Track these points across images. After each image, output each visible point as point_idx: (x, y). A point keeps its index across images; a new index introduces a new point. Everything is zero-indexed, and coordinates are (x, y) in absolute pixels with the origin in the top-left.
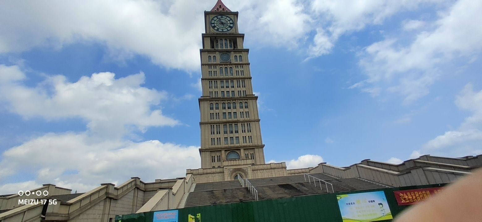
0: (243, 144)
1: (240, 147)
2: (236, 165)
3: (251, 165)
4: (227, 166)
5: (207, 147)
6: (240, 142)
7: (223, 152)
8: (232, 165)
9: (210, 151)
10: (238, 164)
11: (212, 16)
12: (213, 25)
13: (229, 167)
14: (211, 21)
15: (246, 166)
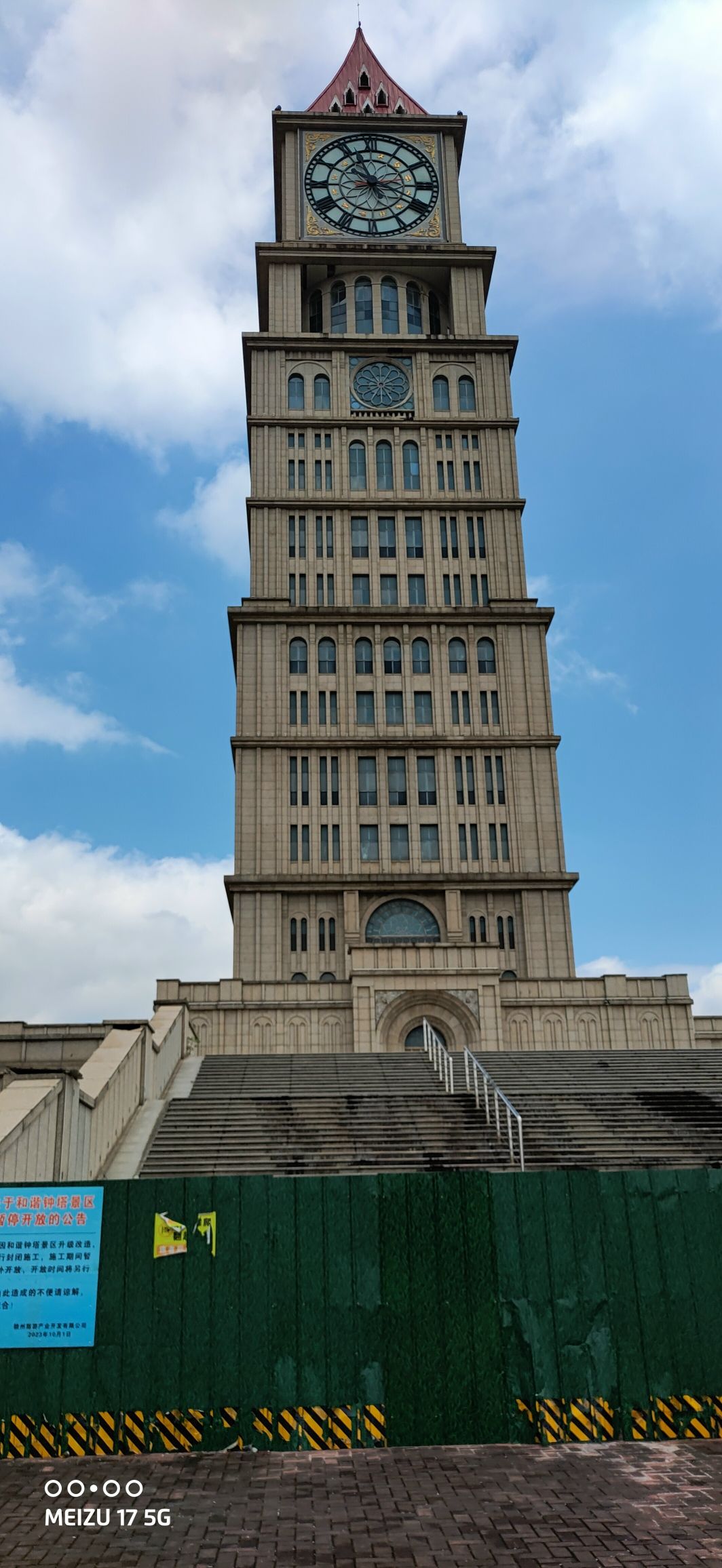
0: (459, 866)
1: (441, 882)
2: (415, 974)
3: (495, 981)
4: (372, 975)
5: (268, 869)
6: (446, 854)
7: (351, 901)
8: (396, 974)
9: (283, 893)
10: (426, 967)
11: (314, 142)
12: (320, 194)
13: (380, 984)
14: (311, 169)
15: (473, 983)
